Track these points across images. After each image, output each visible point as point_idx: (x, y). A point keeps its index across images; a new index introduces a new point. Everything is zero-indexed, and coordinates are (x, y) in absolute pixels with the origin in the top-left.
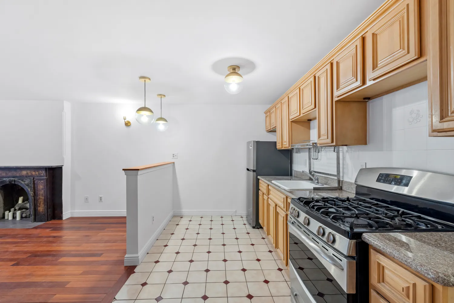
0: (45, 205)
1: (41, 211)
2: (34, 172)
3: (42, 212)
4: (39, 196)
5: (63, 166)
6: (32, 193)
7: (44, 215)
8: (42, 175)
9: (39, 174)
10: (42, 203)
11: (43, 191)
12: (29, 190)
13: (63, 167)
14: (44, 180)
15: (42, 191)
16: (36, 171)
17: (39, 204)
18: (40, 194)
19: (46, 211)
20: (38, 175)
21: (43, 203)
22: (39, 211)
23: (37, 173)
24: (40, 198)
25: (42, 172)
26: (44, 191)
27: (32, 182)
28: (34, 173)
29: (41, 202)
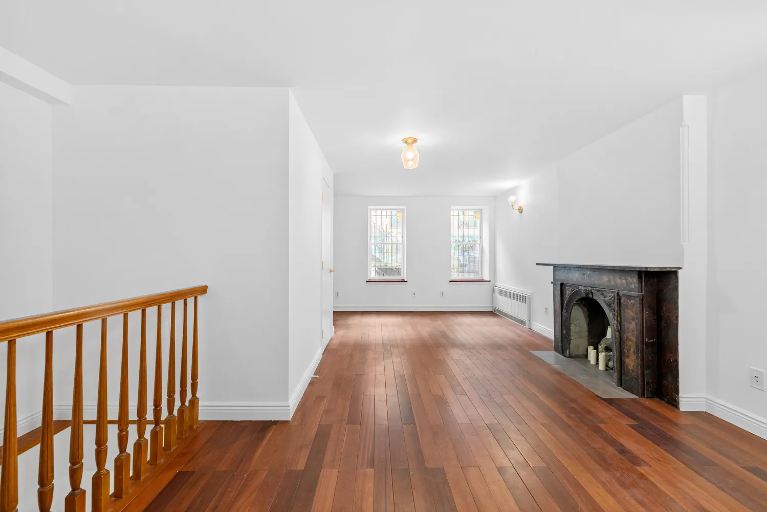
0: (637, 358)
1: (631, 367)
2: (620, 278)
3: (633, 371)
4: (628, 332)
5: (680, 268)
6: (616, 322)
7: (637, 379)
8: (633, 286)
9: (627, 283)
10: (632, 350)
11: (633, 324)
12: (611, 315)
13: (679, 271)
14: (636, 299)
15: (631, 323)
16: (623, 278)
17: (626, 352)
18: (628, 328)
19: (640, 372)
20: (625, 285)
21: (634, 352)
22: (627, 367)
23: (624, 281)
24: (628, 337)
25: (633, 280)
26: (636, 323)
27: (616, 301)
28: (619, 281)
29: (630, 346)
